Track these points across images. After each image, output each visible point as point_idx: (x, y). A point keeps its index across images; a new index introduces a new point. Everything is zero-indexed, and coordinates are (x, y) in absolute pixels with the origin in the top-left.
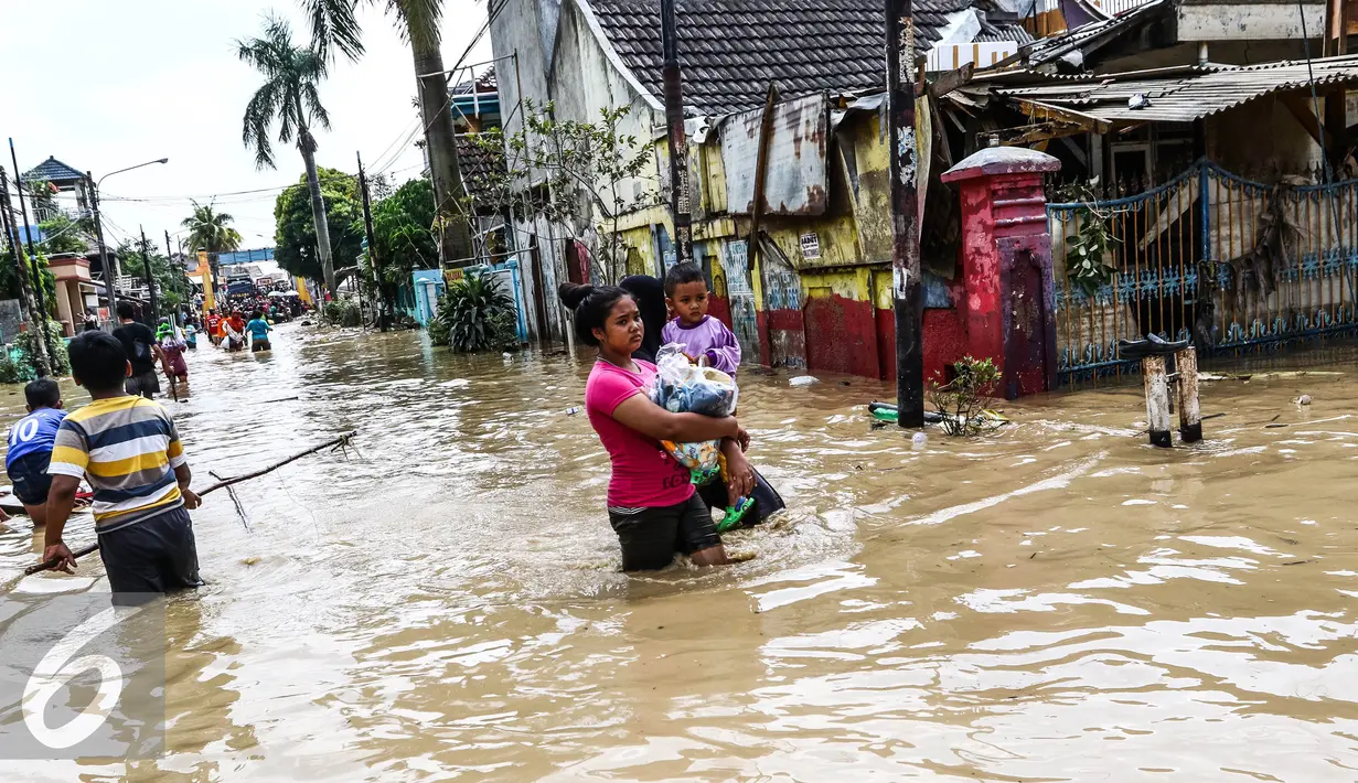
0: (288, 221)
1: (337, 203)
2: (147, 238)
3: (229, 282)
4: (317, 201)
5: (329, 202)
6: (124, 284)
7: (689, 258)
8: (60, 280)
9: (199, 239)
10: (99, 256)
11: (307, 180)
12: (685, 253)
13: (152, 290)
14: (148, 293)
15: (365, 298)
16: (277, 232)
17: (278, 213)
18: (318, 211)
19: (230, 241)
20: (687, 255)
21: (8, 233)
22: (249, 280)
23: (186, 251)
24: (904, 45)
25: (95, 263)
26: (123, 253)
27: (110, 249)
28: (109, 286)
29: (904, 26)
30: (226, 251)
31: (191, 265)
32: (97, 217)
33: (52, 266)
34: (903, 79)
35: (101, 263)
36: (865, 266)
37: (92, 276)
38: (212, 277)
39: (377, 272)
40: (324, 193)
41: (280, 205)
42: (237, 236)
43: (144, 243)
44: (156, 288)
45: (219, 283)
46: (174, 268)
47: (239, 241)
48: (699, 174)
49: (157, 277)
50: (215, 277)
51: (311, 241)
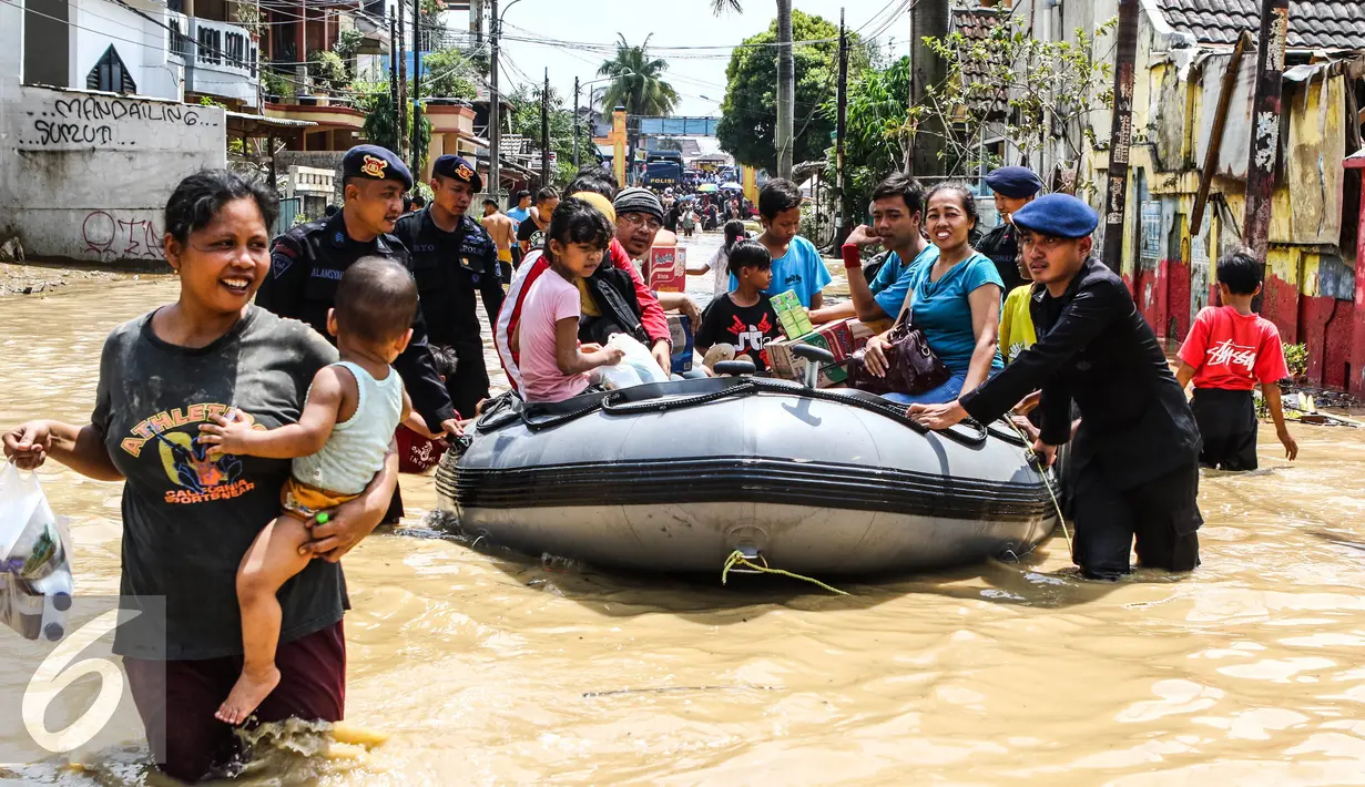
0: (744, 86)
1: (812, 66)
2: (551, 85)
3: (650, 160)
4: (785, 63)
5: (803, 65)
6: (511, 147)
7: (1119, 212)
8: (437, 131)
9: (620, 93)
10: (488, 104)
11: (777, 30)
12: (1114, 206)
13: (545, 158)
14: (540, 162)
15: (824, 209)
16: (726, 97)
17: (733, 71)
18: (785, 77)
19: (662, 103)
20: (1116, 209)
21: (393, 69)
22: (679, 161)
23: (599, 108)
24: (1274, 35)
25: (482, 113)
26: (516, 106)
27: (502, 96)
28: (494, 147)
29: (1277, 17)
30: (653, 115)
31: (602, 128)
32: (494, 56)
33: (428, 112)
34: (1269, 67)
35: (489, 115)
36: (1296, 245)
37: (474, 130)
38: (627, 148)
39: (843, 176)
40: (799, 49)
41: (736, 61)
42: (672, 94)
43: (546, 94)
44: (551, 157)
45: (637, 159)
46: (578, 131)
47: (675, 102)
48: (1183, 116)
49: (553, 142)
50: (631, 150)
51: (769, 118)
